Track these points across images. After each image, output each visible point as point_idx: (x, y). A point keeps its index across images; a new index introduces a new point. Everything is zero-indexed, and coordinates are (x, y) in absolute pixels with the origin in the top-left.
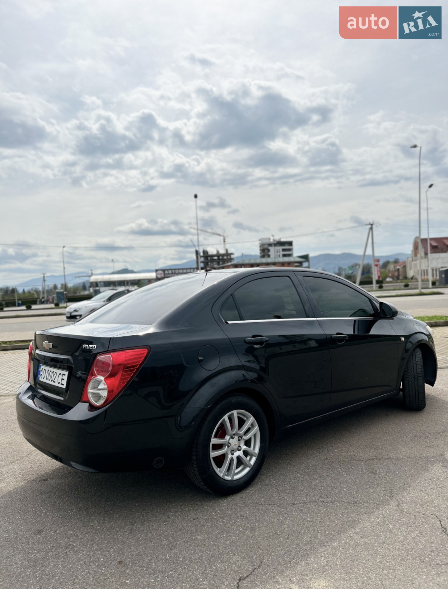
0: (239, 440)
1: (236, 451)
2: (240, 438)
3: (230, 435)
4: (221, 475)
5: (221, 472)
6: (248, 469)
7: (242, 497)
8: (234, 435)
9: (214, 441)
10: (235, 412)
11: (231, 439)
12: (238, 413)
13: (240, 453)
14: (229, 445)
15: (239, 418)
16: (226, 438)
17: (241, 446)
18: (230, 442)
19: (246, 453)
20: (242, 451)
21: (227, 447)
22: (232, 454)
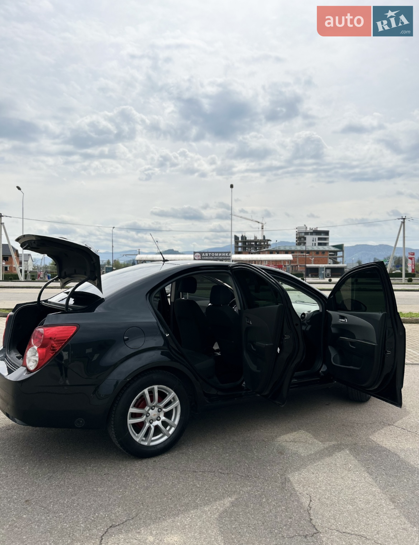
0: (159, 412)
1: (155, 421)
2: (160, 410)
3: (150, 407)
4: (137, 440)
5: (138, 438)
6: (166, 438)
7: (155, 461)
8: (154, 406)
9: (132, 410)
10: (156, 387)
11: (151, 410)
12: (158, 388)
13: (159, 423)
14: (148, 415)
15: (159, 392)
16: (145, 409)
17: (160, 416)
18: (149, 412)
19: (165, 424)
20: (161, 421)
21: (145, 416)
22: (151, 423)
